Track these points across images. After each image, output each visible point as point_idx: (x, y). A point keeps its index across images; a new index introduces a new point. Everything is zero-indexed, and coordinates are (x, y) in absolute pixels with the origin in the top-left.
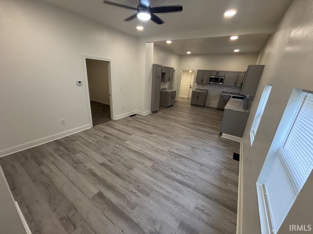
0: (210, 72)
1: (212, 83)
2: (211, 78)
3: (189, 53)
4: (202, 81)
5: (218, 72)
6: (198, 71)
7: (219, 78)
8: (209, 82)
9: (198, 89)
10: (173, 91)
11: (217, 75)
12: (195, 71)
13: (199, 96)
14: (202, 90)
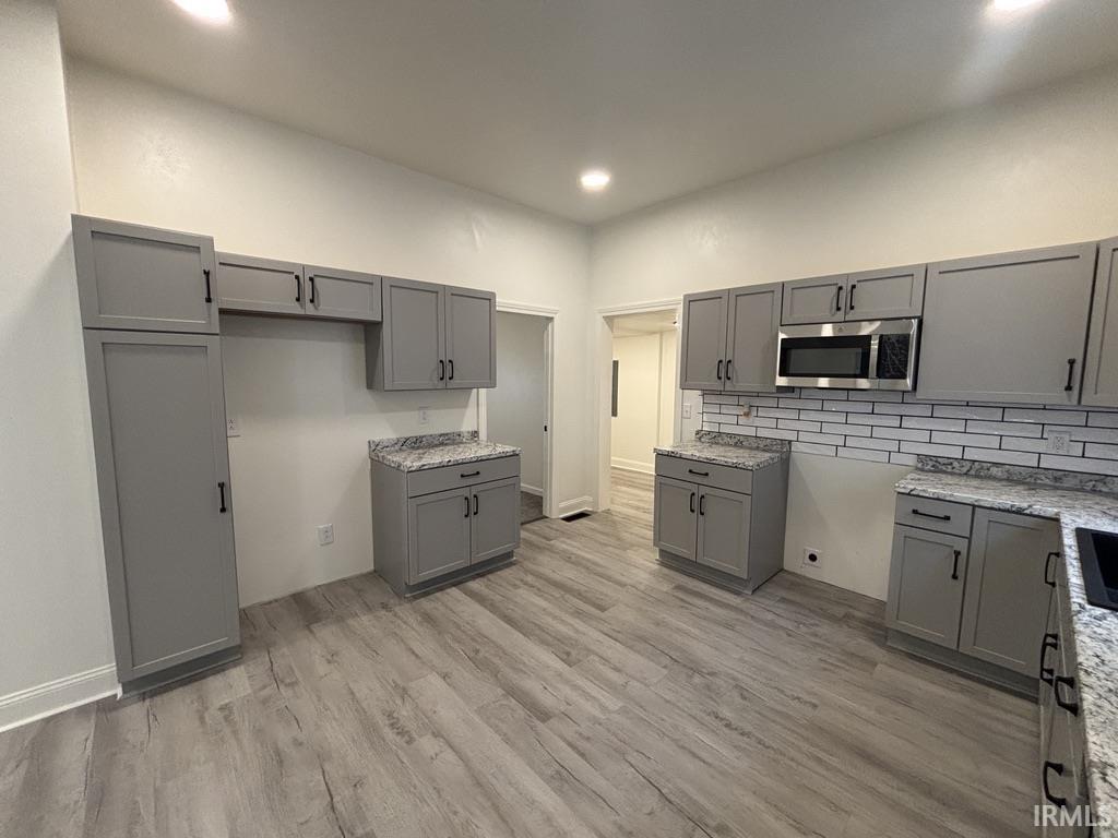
0: (782, 293)
1: (823, 382)
3: (595, 180)
4: (725, 369)
5: (844, 293)
6: (692, 301)
8: (781, 381)
11: (839, 317)
13: (703, 491)
14: (742, 447)
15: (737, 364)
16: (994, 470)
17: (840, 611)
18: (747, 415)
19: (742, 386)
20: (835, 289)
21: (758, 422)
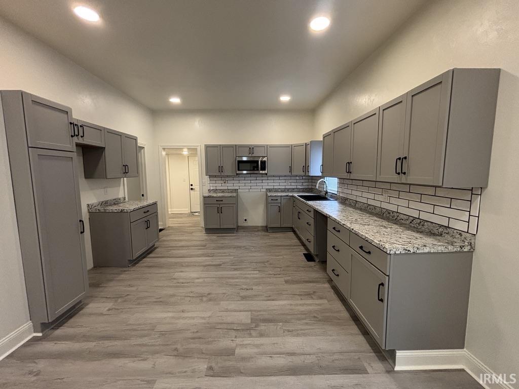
0: (236, 147)
1: (245, 172)
2: (241, 162)
3: (175, 100)
4: (221, 169)
5: (251, 149)
6: (207, 147)
7: (258, 161)
8: (238, 172)
9: (215, 191)
10: (145, 203)
11: (250, 155)
12: (199, 149)
13: (221, 206)
14: (224, 192)
15: (224, 167)
16: (279, 190)
17: (256, 230)
18: (225, 183)
19: (226, 173)
20: (249, 148)
21: (228, 185)
